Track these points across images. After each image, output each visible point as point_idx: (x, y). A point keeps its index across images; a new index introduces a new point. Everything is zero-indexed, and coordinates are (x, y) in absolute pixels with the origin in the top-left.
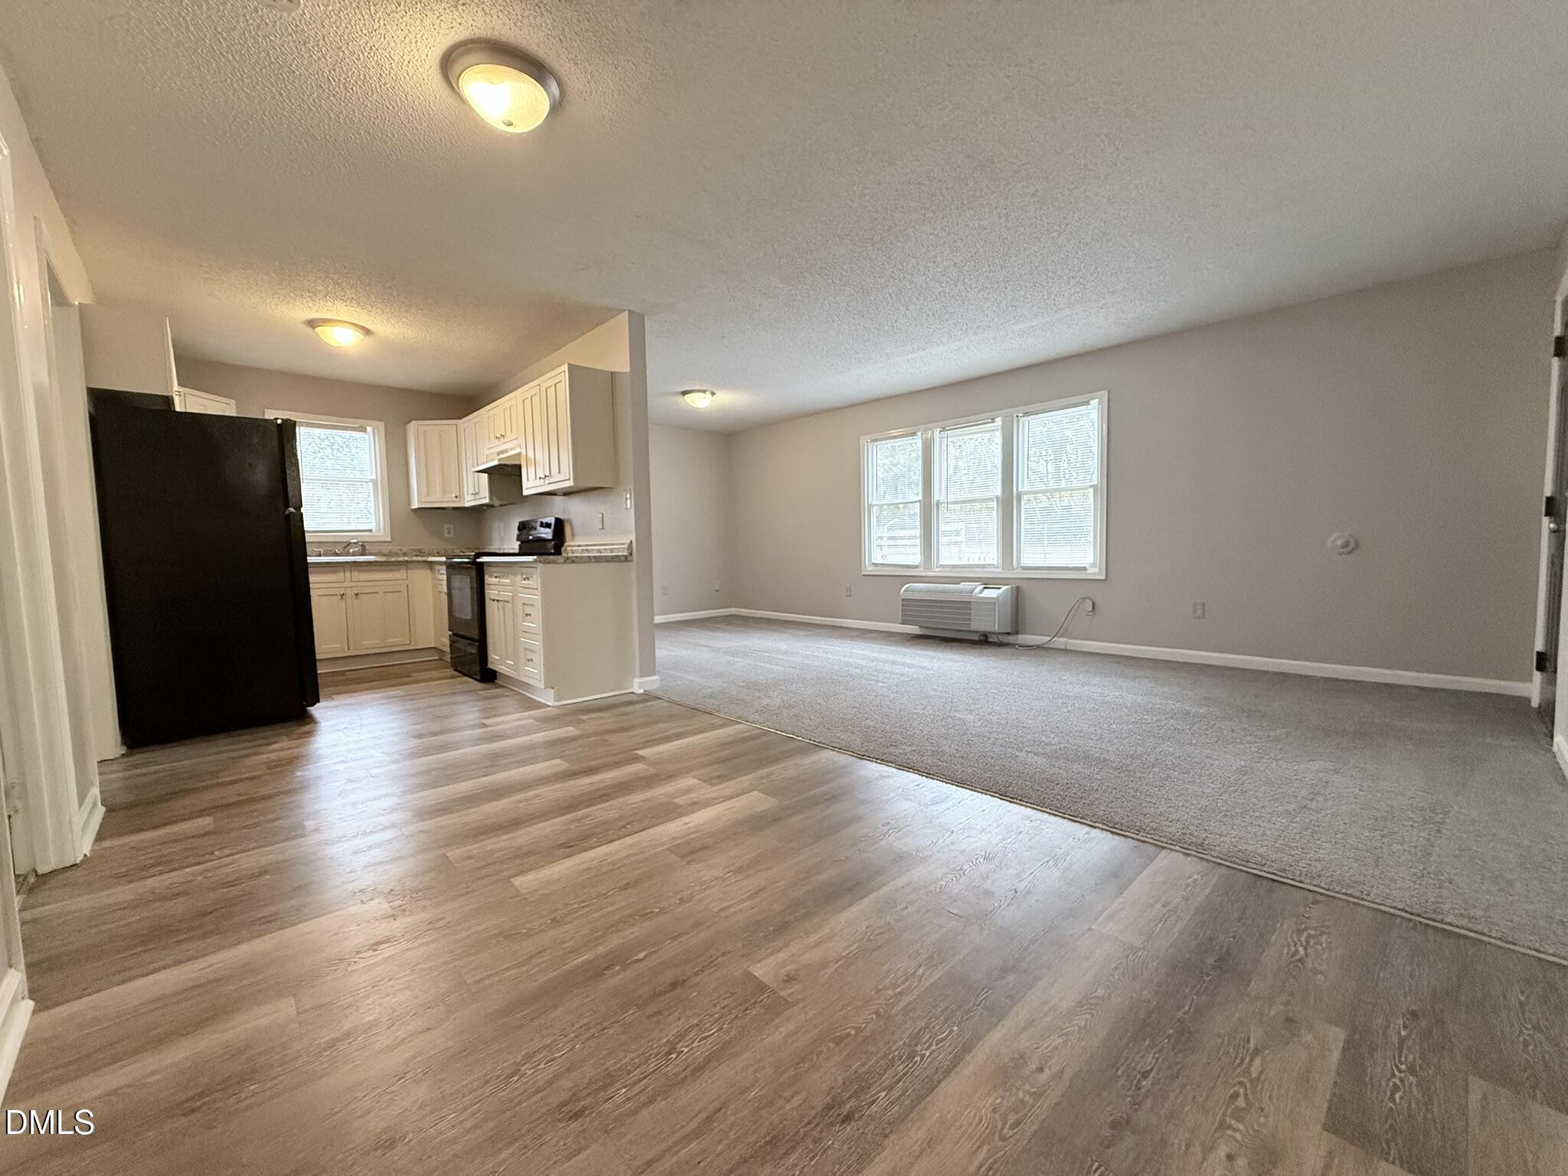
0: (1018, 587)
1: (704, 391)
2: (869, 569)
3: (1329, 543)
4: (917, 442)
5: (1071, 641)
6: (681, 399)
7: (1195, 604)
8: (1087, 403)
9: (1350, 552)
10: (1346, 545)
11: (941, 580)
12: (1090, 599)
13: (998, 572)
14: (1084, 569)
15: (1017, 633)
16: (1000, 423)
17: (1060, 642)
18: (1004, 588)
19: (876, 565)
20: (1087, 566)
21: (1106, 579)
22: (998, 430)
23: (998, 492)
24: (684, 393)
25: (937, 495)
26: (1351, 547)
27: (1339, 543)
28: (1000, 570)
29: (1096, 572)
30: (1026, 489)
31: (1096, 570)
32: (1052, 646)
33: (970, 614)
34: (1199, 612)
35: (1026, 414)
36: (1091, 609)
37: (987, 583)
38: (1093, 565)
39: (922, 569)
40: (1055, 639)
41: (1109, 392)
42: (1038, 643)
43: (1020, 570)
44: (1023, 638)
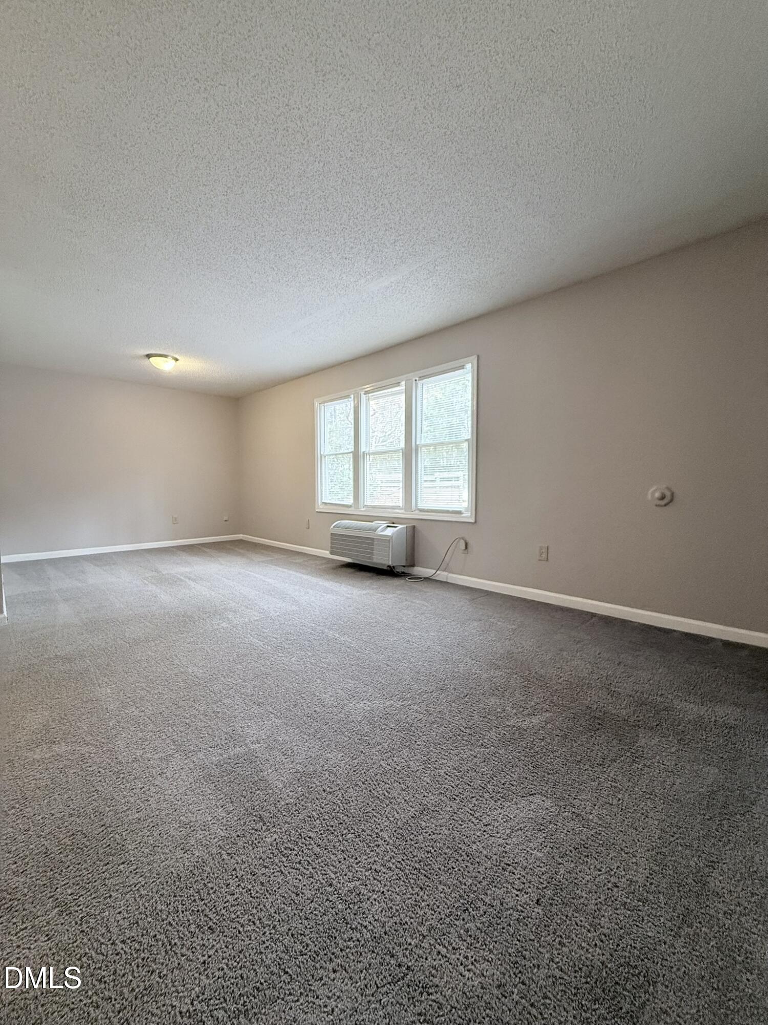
0: (414, 527)
1: (165, 356)
2: (320, 507)
3: (649, 497)
4: (349, 404)
5: (451, 575)
6: (146, 362)
7: (541, 548)
8: (462, 367)
9: (665, 505)
10: (663, 498)
11: (365, 518)
12: (463, 538)
13: (401, 514)
14: (460, 513)
15: (413, 565)
16: (404, 388)
17: (442, 575)
18: (400, 526)
19: (325, 504)
20: (463, 510)
21: (476, 522)
22: (402, 392)
23: (402, 445)
24: (149, 356)
25: (363, 448)
26: (667, 500)
27: (657, 495)
28: (403, 511)
29: (468, 516)
30: (423, 442)
31: (469, 514)
32: (437, 579)
33: (372, 549)
34: (544, 556)
35: (421, 378)
36: (464, 548)
37: (392, 522)
38: (467, 510)
39: (353, 508)
40: (438, 572)
41: (478, 356)
42: (427, 576)
43: (417, 512)
44: (418, 570)
